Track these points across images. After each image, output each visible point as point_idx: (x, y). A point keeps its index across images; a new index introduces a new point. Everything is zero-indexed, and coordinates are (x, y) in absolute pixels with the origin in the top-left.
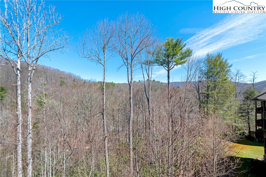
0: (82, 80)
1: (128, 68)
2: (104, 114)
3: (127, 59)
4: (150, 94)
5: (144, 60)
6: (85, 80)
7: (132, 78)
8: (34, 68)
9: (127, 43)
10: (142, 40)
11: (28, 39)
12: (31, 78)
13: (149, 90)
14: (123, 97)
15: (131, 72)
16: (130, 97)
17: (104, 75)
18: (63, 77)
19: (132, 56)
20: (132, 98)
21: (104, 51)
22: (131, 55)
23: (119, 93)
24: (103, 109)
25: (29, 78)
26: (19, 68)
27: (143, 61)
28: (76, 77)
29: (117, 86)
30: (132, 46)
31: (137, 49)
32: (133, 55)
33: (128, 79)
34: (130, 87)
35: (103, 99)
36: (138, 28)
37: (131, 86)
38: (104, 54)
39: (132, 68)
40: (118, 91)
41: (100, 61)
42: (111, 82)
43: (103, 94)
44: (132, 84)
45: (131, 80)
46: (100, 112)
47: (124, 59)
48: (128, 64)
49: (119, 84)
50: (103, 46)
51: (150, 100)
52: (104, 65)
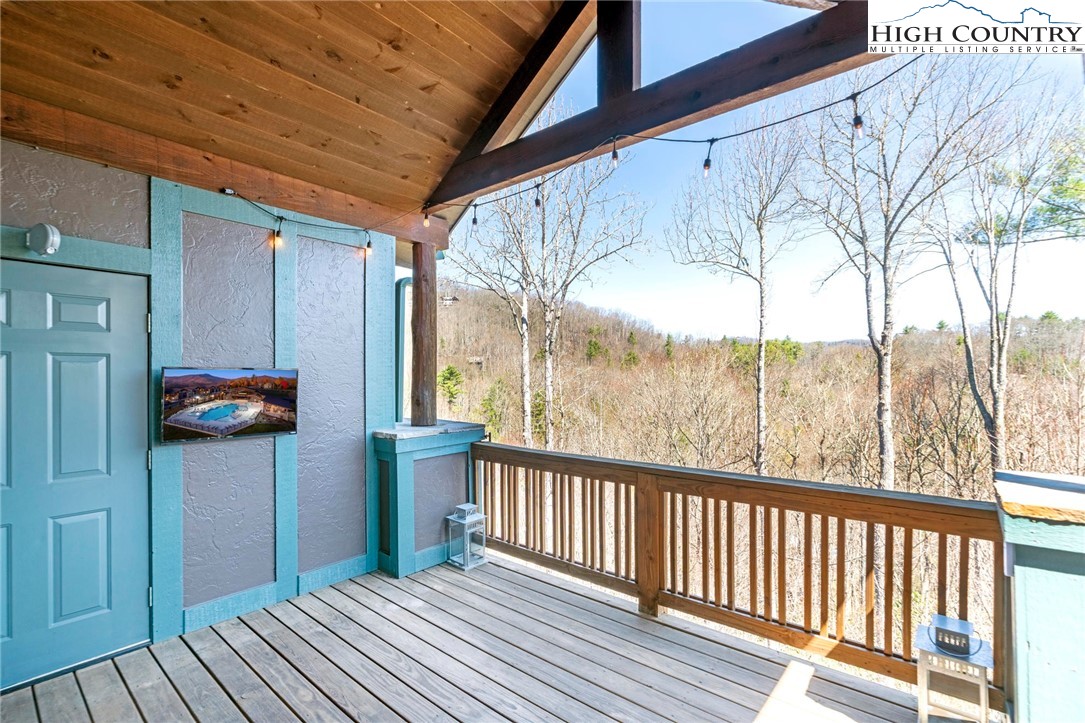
0: (659, 335)
1: (867, 280)
2: (763, 466)
3: (862, 240)
4: (1001, 395)
5: (960, 226)
6: (669, 337)
7: (888, 319)
8: (559, 314)
9: (864, 166)
10: (942, 139)
11: (543, 238)
12: (551, 342)
13: (995, 373)
14: (840, 408)
15: (886, 295)
16: (881, 405)
17: (762, 317)
18: (596, 328)
19: (892, 222)
20: (888, 406)
21: (759, 229)
22: (886, 217)
23: (820, 388)
24: (759, 446)
25: (548, 343)
26: (526, 317)
27: (956, 228)
28: (637, 326)
29: (808, 356)
30: (889, 174)
31: (914, 185)
32: (895, 215)
33: (870, 324)
34: (880, 359)
35: (758, 407)
36: (919, 84)
37: (886, 354)
38: (761, 238)
39: (890, 273)
40: (816, 377)
41: (745, 268)
42: (782, 338)
43: (759, 390)
44: (890, 348)
45: (885, 328)
46: (748, 455)
47: (849, 239)
48: (866, 259)
49: (819, 343)
50: (757, 208)
51: (1000, 422)
52: (758, 278)
